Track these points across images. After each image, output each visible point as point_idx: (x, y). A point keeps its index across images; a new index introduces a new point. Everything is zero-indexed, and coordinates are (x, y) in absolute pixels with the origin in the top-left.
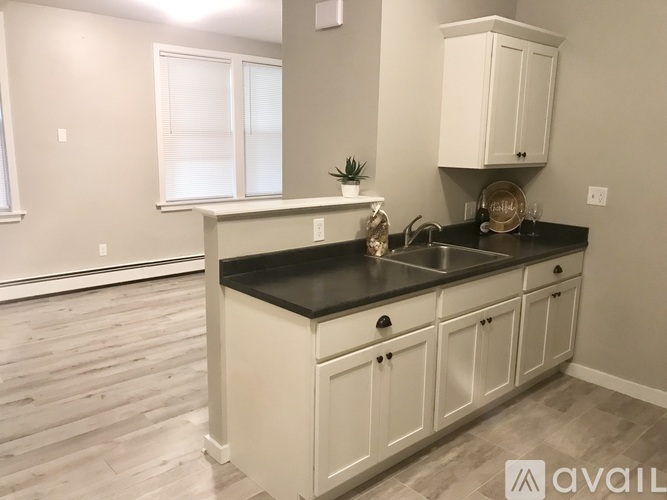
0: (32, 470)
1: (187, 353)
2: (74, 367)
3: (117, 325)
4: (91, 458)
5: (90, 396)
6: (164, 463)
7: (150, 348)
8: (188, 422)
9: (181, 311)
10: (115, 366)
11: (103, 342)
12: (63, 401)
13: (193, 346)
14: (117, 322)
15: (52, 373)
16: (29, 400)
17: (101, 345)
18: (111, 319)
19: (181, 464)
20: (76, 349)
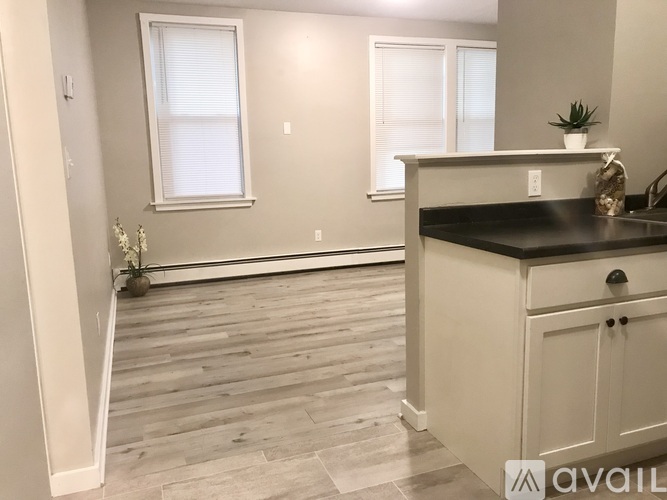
0: (244, 409)
1: (390, 329)
2: (286, 331)
3: (327, 301)
4: (293, 406)
5: (297, 355)
6: (360, 421)
7: (355, 322)
8: (387, 388)
9: (386, 293)
10: (322, 333)
11: (313, 313)
12: (275, 357)
13: (395, 323)
14: (327, 298)
15: (268, 334)
16: (247, 353)
17: (311, 316)
18: (321, 296)
19: (376, 424)
20: (289, 317)
